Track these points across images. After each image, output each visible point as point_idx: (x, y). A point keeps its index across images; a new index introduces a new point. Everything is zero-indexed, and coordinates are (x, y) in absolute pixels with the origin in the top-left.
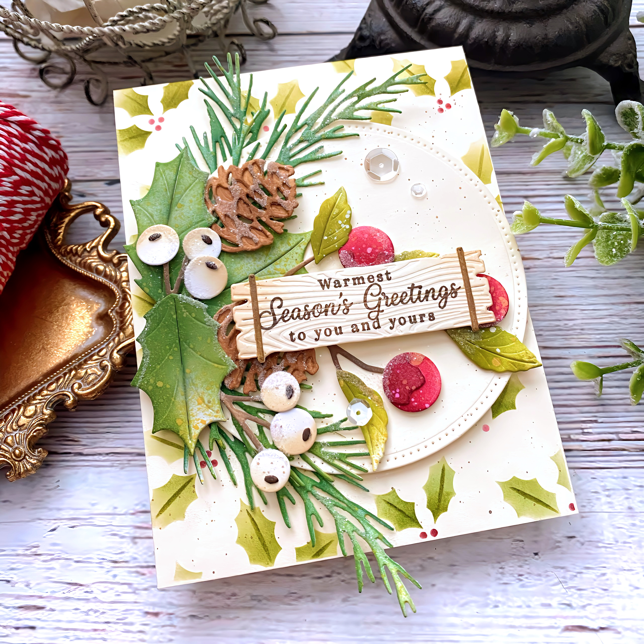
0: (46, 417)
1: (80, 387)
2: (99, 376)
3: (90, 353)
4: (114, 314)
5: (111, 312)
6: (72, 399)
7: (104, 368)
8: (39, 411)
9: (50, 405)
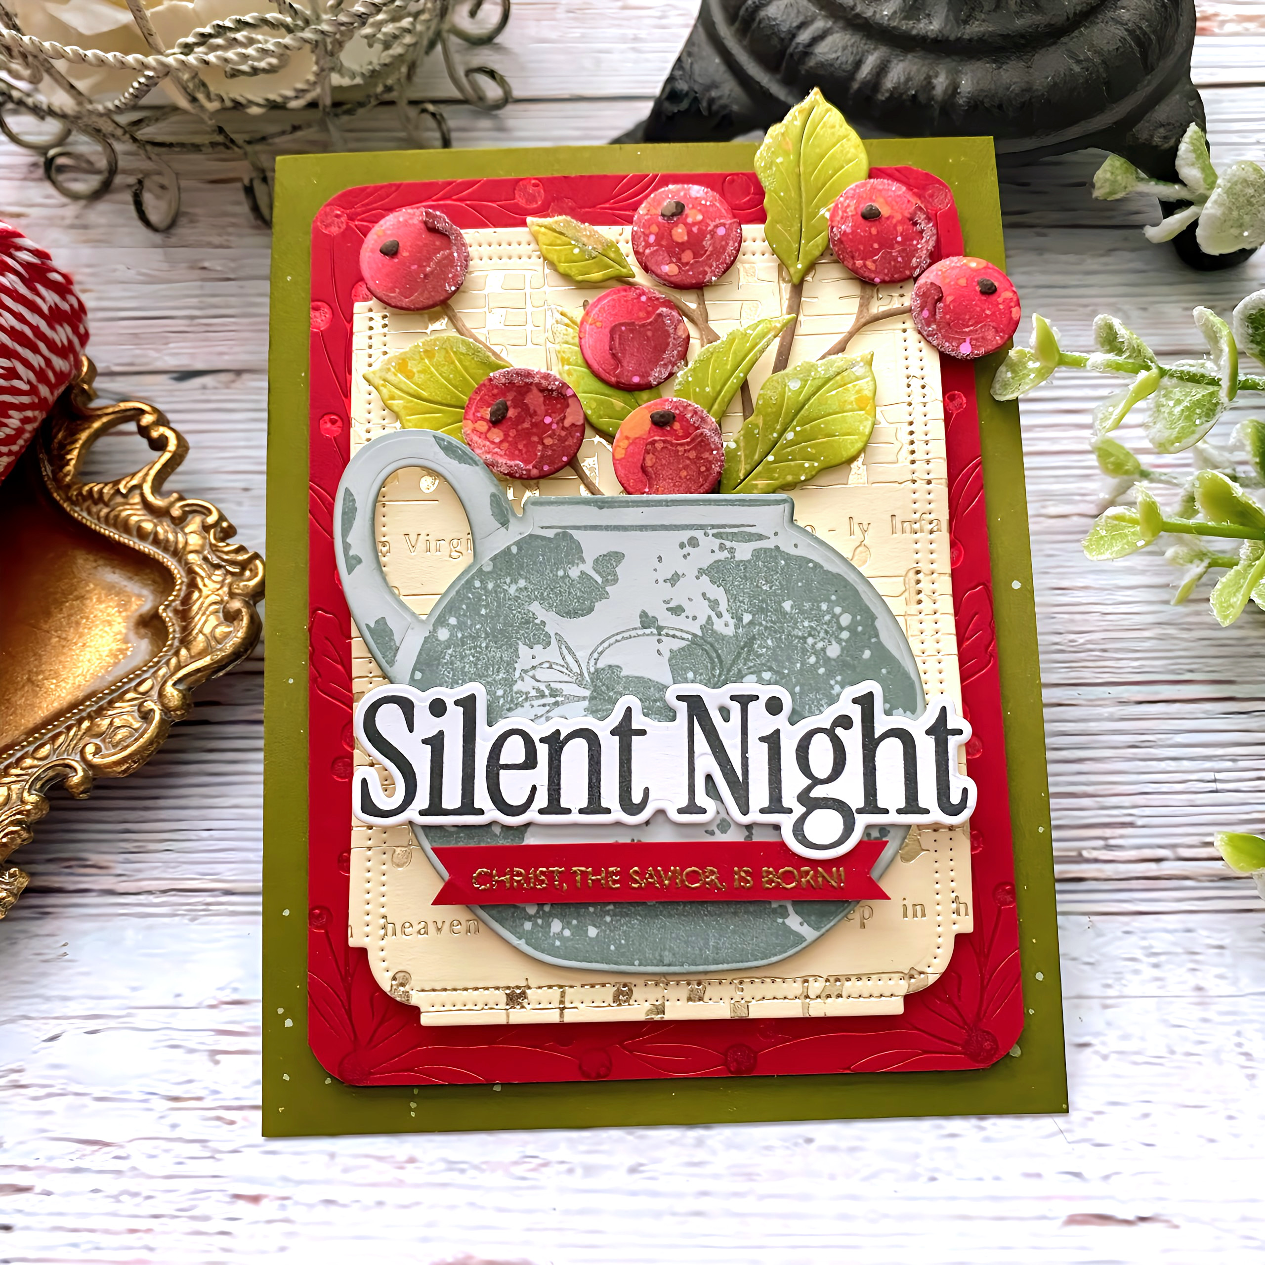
0: (29, 807)
1: (98, 751)
2: (136, 730)
3: (120, 687)
4: (171, 615)
5: (164, 610)
6: (80, 773)
7: (146, 716)
8: (14, 796)
9: (38, 786)
